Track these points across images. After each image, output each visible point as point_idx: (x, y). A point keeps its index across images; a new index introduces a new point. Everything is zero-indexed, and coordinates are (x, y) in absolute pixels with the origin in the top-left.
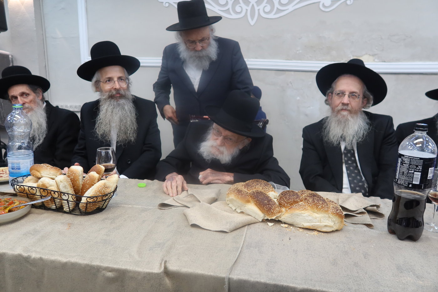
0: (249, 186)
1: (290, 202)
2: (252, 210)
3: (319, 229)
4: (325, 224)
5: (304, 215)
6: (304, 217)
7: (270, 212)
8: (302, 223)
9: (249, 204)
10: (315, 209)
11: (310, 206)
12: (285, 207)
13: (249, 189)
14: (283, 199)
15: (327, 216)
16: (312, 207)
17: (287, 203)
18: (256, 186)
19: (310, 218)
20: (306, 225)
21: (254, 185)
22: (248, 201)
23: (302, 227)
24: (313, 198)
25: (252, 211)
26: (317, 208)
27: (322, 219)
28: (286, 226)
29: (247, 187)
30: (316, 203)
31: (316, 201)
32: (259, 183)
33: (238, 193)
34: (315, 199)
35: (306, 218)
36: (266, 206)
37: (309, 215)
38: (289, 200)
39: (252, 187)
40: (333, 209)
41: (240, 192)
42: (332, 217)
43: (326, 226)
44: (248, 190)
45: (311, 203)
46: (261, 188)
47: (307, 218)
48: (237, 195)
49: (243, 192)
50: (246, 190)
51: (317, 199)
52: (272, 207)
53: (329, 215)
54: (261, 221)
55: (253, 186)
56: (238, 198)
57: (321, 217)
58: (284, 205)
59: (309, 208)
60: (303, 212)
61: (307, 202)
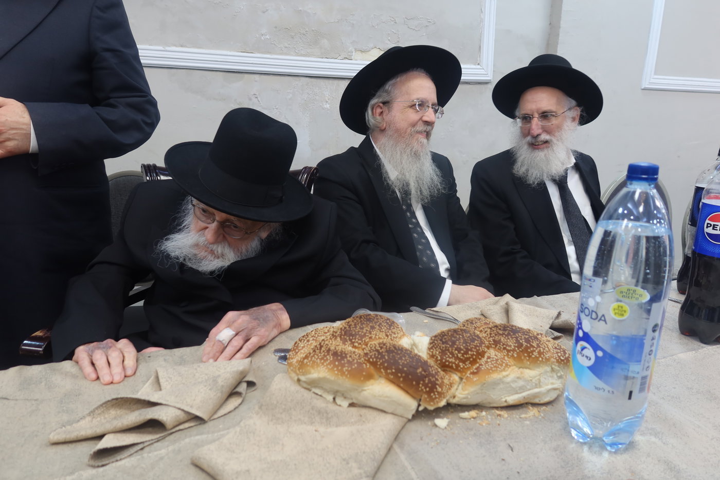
0: (353, 335)
1: (470, 358)
2: (387, 397)
3: (537, 401)
4: (550, 387)
5: (509, 379)
6: (508, 383)
7: (435, 395)
8: (503, 397)
9: (372, 381)
10: (525, 361)
11: (513, 356)
12: (459, 371)
13: (356, 344)
14: (452, 353)
15: (548, 369)
16: (518, 359)
17: (464, 362)
18: (370, 333)
19: (521, 383)
20: (512, 399)
21: (364, 331)
22: (369, 377)
23: (505, 404)
24: (517, 338)
25: (386, 399)
26: (530, 357)
27: (542, 379)
28: (473, 413)
29: (351, 340)
30: (527, 348)
31: (525, 344)
32: (376, 323)
33: (339, 361)
34: (521, 339)
35: (512, 384)
36: (424, 381)
37: (518, 378)
38: (466, 353)
39: (362, 337)
40: (557, 353)
41: (343, 358)
42: (558, 368)
43: (549, 391)
44: (354, 347)
45: (514, 350)
46: (382, 335)
47: (514, 385)
48: (335, 366)
49: (350, 356)
50: (350, 348)
51: (525, 338)
52: (437, 380)
53: (553, 366)
54: (410, 417)
55: (365, 335)
56: (343, 374)
57: (540, 375)
58: (458, 366)
59: (511, 361)
60: (504, 373)
61: (504, 348)
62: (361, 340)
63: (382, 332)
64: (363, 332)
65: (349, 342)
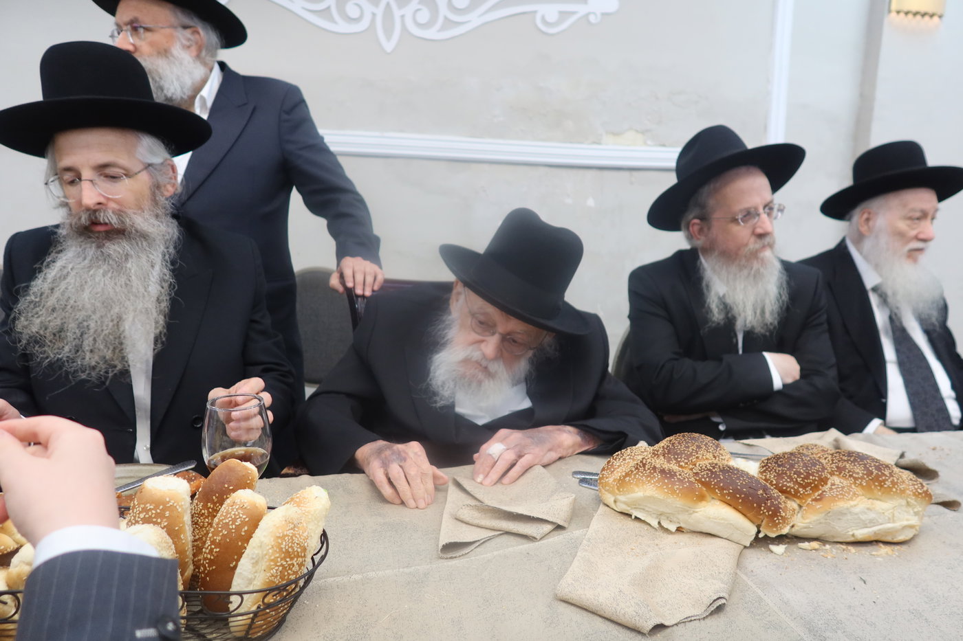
0: (678, 454)
1: (811, 483)
2: (723, 519)
3: (889, 539)
4: (905, 523)
5: (856, 510)
6: (856, 514)
7: (778, 519)
8: (849, 530)
9: (704, 503)
10: (876, 491)
11: (861, 484)
12: (798, 498)
13: (682, 464)
14: (790, 477)
15: (904, 502)
16: (868, 488)
17: (804, 487)
19: (872, 515)
20: (861, 534)
21: (690, 450)
22: (701, 498)
23: (852, 539)
24: (865, 465)
25: (723, 521)
26: (881, 486)
27: (896, 514)
28: (815, 544)
29: (676, 459)
30: (878, 476)
31: (875, 472)
33: (668, 479)
34: (871, 467)
35: (861, 517)
36: (765, 504)
37: (868, 509)
38: (807, 477)
39: (688, 456)
40: (914, 485)
41: (672, 476)
42: (915, 503)
43: (904, 528)
44: (681, 466)
45: (862, 478)
46: (710, 456)
47: (863, 517)
49: (680, 475)
50: (677, 468)
51: (875, 465)
52: (779, 503)
53: (909, 500)
54: (748, 545)
55: (691, 455)
56: (673, 492)
57: (893, 508)
58: (797, 491)
59: (859, 491)
60: (852, 503)
61: (850, 476)
62: (688, 459)
63: (709, 452)
64: (688, 451)
65: (674, 461)
